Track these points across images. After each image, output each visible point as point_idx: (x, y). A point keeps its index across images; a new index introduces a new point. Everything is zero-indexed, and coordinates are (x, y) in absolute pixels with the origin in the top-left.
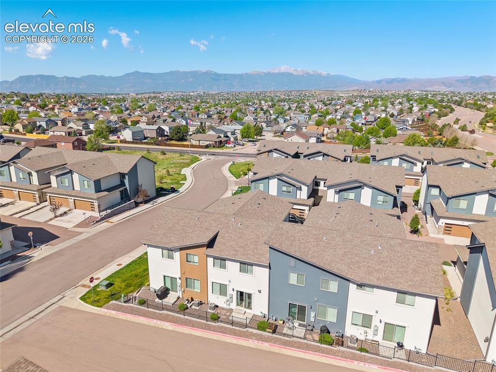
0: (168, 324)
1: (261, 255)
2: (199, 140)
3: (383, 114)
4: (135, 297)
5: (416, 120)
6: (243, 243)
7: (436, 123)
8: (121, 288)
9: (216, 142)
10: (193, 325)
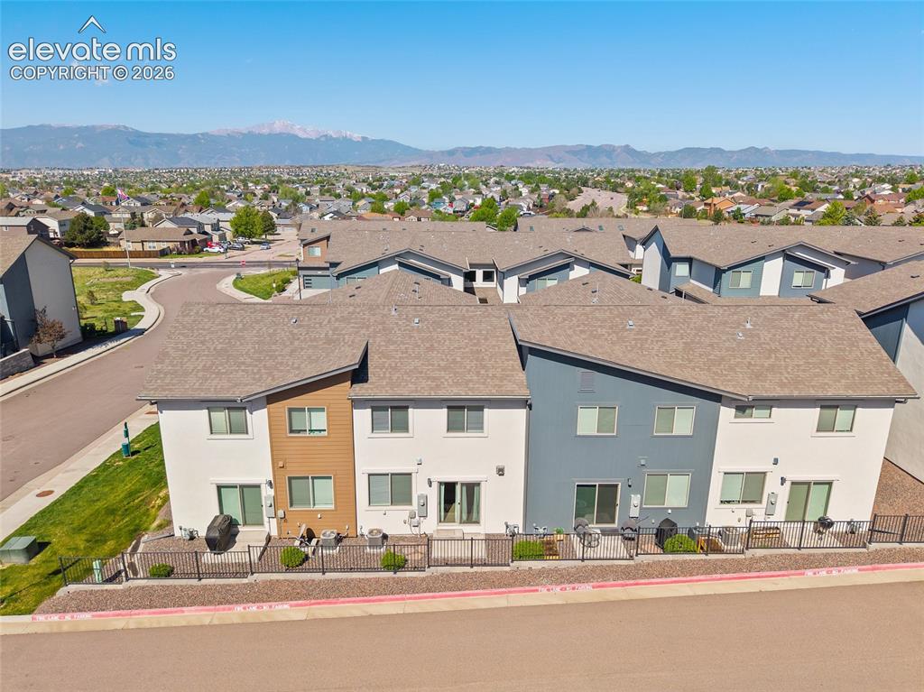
0: (286, 606)
1: (502, 379)
2: (142, 242)
3: (477, 199)
4: (132, 566)
5: (531, 206)
6: (443, 360)
7: (567, 207)
8: (76, 549)
9: (183, 243)
10: (361, 591)
